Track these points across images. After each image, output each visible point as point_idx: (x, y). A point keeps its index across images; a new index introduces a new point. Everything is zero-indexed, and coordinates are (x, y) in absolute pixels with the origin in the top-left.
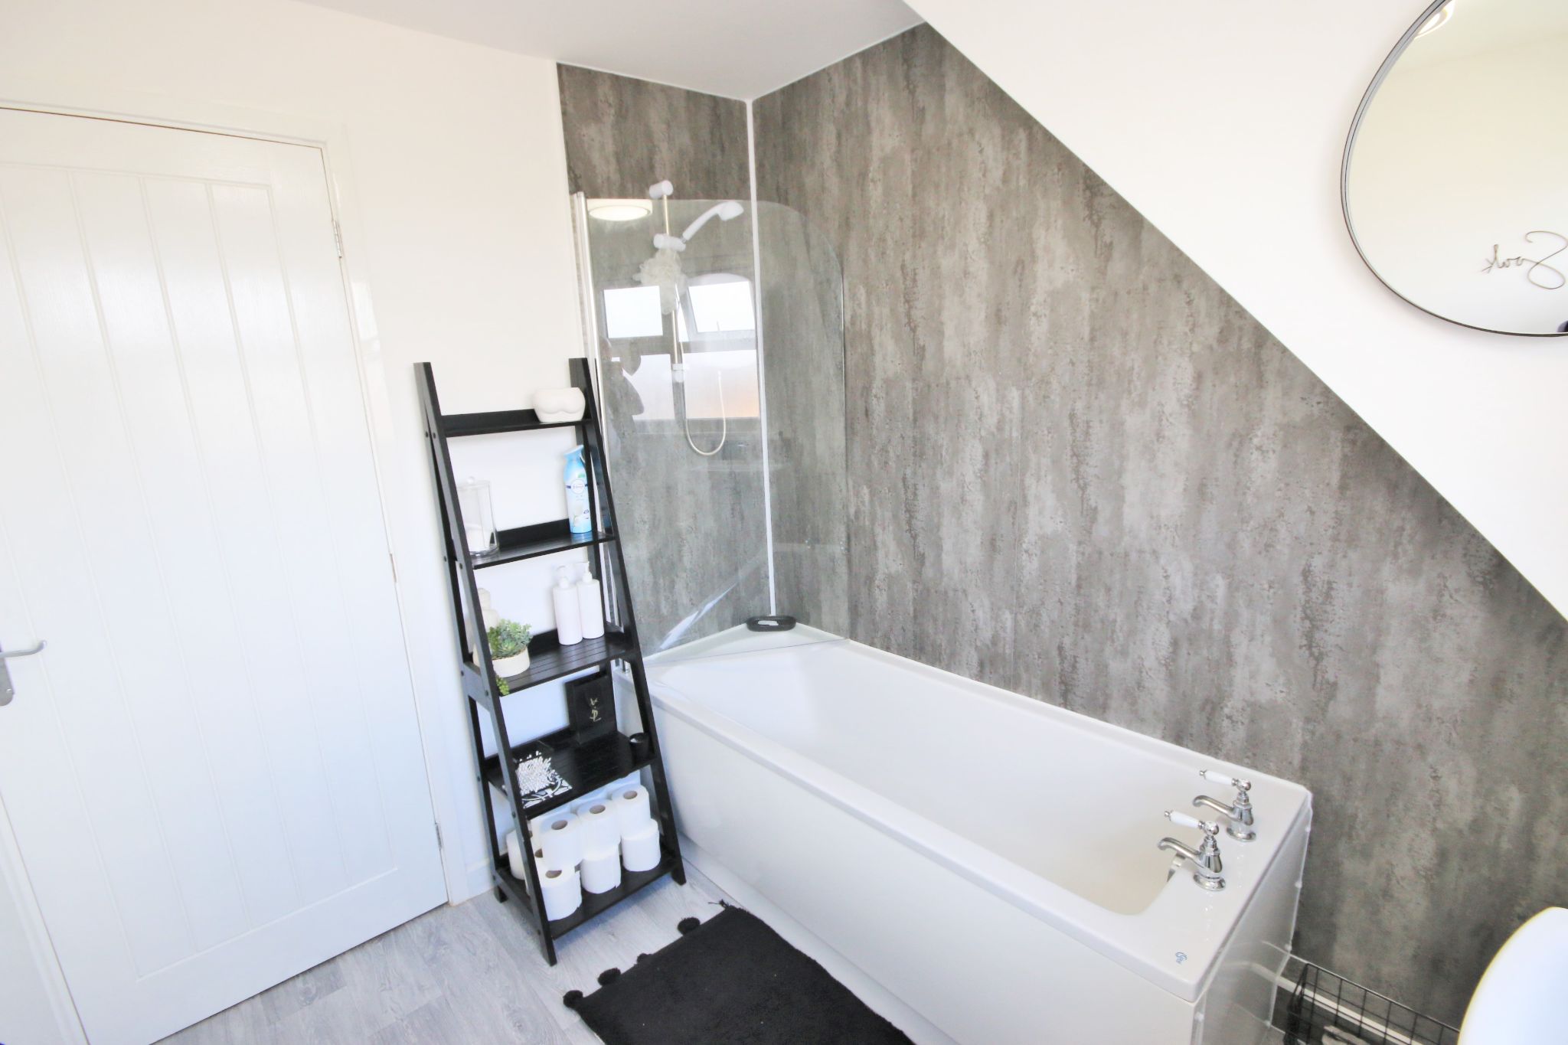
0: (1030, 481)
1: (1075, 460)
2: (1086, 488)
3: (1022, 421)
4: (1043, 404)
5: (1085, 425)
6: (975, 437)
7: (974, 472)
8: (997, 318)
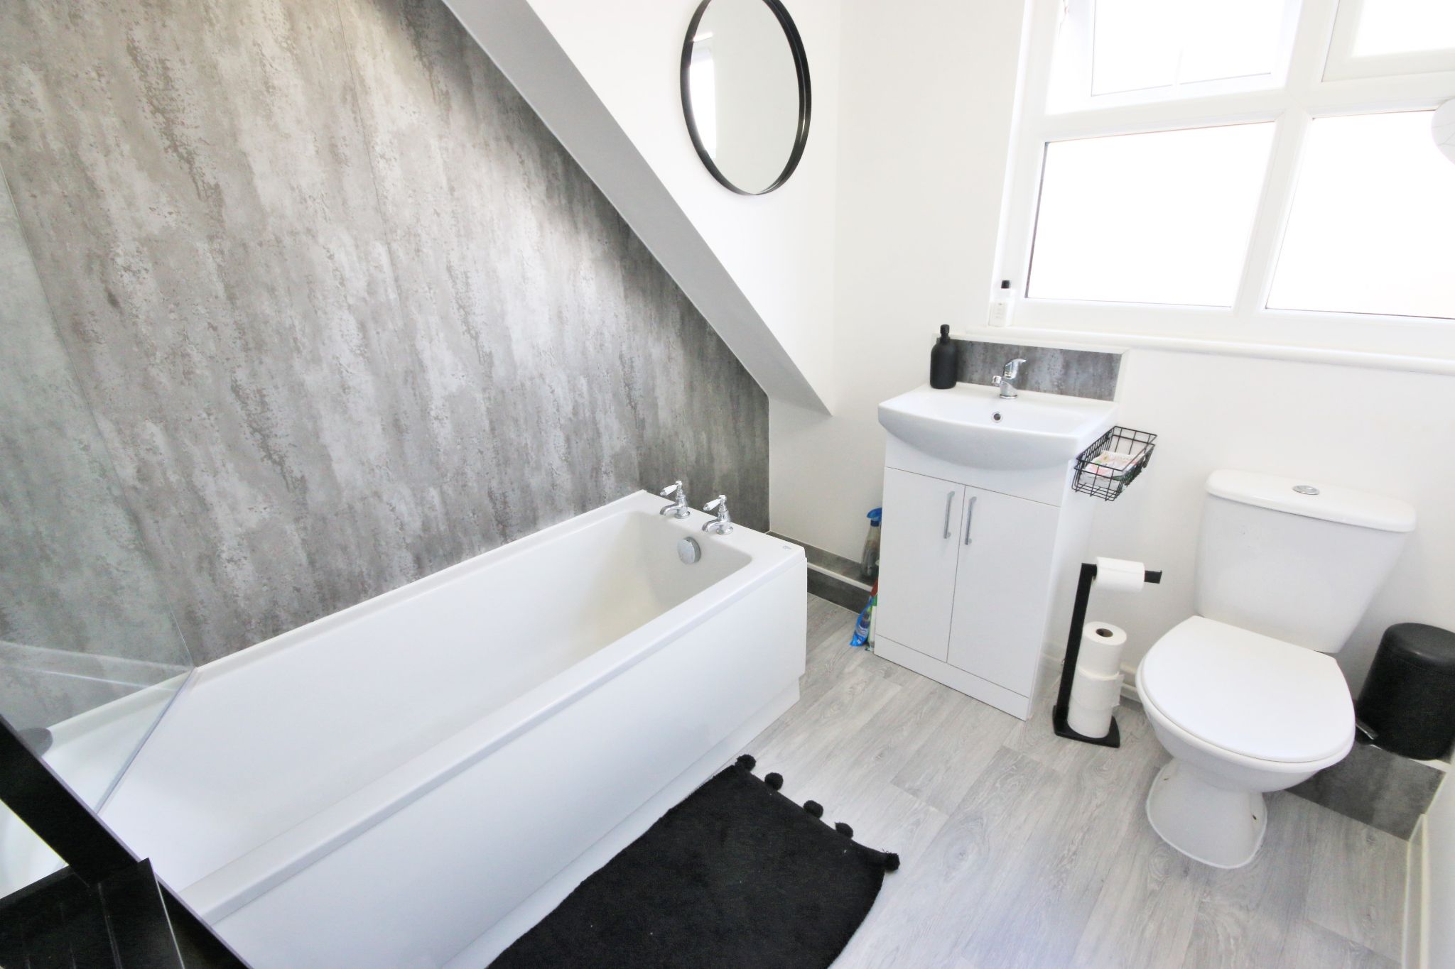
0: (422, 344)
1: (462, 312)
2: (478, 336)
3: (396, 280)
4: (416, 259)
5: (464, 276)
6: (340, 307)
7: (352, 351)
8: (333, 155)
